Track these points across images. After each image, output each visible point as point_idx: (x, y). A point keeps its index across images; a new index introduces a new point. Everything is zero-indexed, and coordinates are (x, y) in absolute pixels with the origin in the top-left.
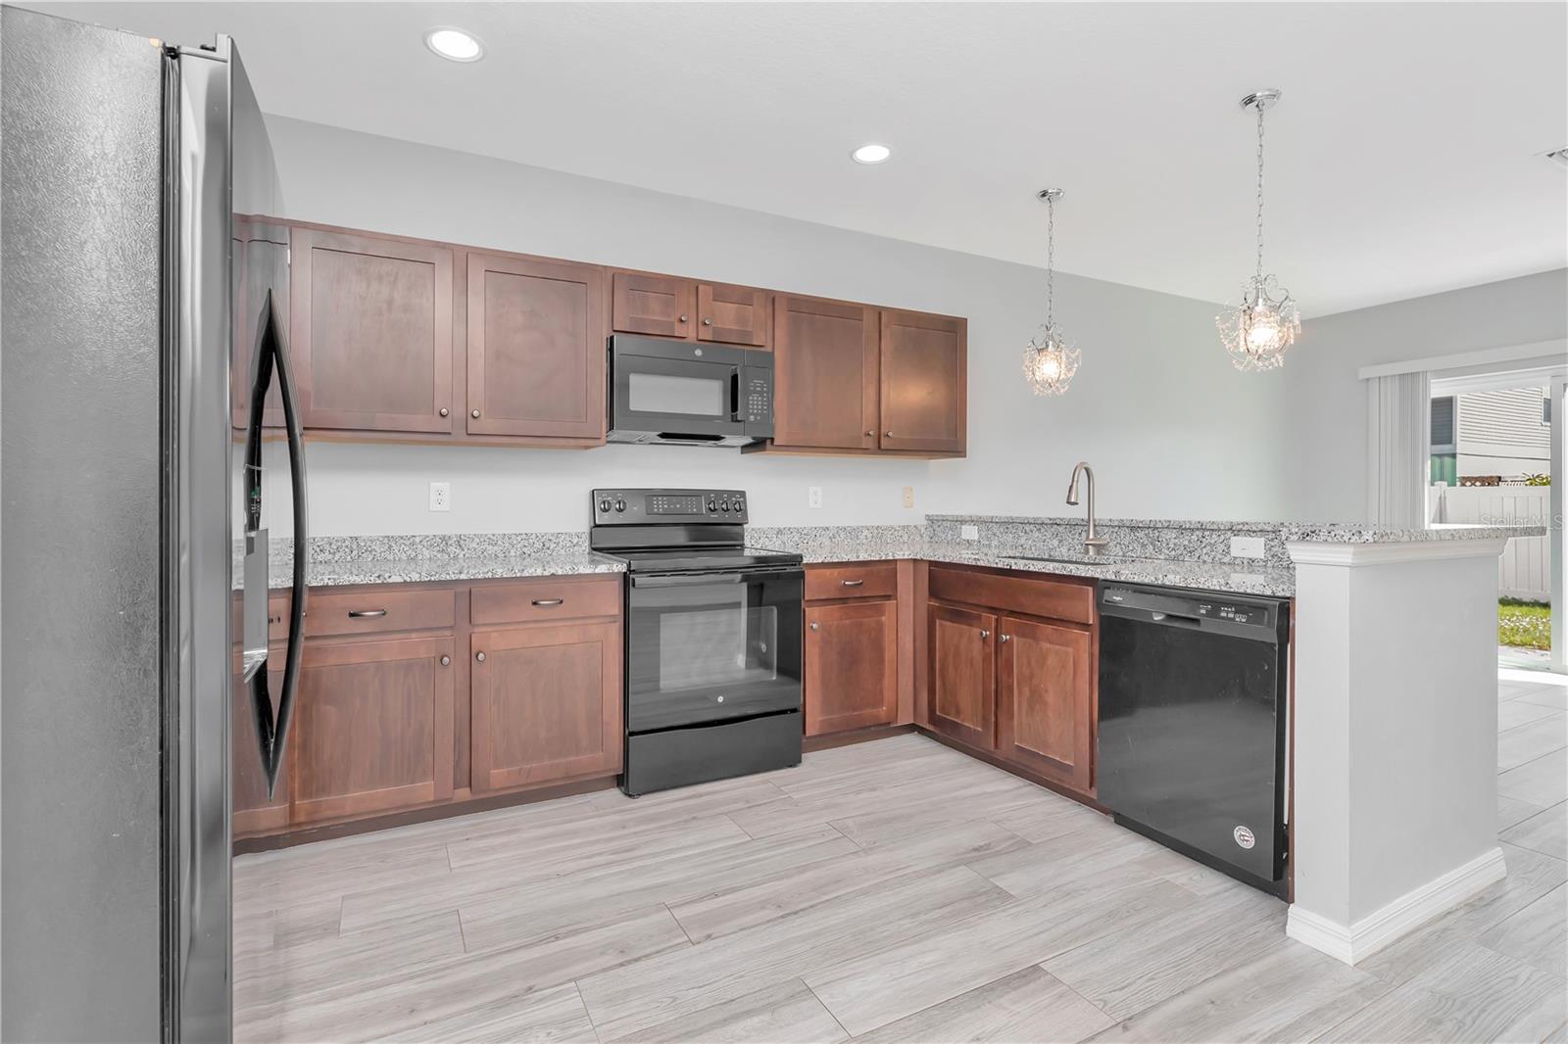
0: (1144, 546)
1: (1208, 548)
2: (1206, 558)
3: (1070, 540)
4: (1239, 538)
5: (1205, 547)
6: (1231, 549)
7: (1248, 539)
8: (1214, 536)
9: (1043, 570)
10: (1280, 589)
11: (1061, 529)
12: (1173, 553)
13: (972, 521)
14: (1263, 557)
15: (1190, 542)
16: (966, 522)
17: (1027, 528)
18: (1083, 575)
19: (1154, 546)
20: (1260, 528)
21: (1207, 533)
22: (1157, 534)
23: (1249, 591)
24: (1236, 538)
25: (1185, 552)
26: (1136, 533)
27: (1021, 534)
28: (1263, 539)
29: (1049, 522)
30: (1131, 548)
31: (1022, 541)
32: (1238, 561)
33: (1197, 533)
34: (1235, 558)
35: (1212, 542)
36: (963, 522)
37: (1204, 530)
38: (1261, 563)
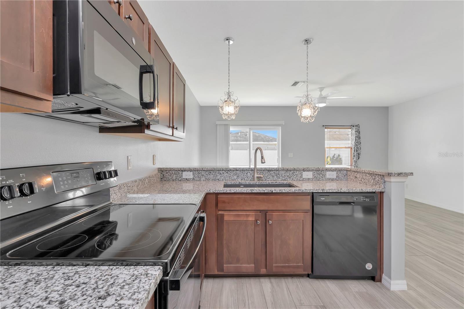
0: (273, 176)
1: (296, 176)
2: (295, 179)
3: (242, 176)
4: (305, 172)
5: (294, 175)
6: (303, 176)
7: (308, 172)
8: (297, 172)
9: (290, 192)
10: (377, 190)
11: (238, 172)
12: (284, 178)
13: (190, 170)
14: (312, 178)
15: (289, 174)
16: (185, 171)
17: (221, 172)
18: (308, 192)
19: (277, 176)
20: (312, 169)
21: (295, 171)
22: (278, 172)
23: (368, 191)
24: (304, 172)
25: (288, 178)
26: (270, 172)
27: (217, 175)
28: (312, 172)
29: (233, 169)
30: (268, 177)
31: (218, 177)
32: (305, 179)
33: (292, 171)
34: (304, 178)
35: (297, 174)
36: (183, 170)
37: (294, 170)
38: (311, 179)
